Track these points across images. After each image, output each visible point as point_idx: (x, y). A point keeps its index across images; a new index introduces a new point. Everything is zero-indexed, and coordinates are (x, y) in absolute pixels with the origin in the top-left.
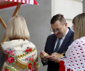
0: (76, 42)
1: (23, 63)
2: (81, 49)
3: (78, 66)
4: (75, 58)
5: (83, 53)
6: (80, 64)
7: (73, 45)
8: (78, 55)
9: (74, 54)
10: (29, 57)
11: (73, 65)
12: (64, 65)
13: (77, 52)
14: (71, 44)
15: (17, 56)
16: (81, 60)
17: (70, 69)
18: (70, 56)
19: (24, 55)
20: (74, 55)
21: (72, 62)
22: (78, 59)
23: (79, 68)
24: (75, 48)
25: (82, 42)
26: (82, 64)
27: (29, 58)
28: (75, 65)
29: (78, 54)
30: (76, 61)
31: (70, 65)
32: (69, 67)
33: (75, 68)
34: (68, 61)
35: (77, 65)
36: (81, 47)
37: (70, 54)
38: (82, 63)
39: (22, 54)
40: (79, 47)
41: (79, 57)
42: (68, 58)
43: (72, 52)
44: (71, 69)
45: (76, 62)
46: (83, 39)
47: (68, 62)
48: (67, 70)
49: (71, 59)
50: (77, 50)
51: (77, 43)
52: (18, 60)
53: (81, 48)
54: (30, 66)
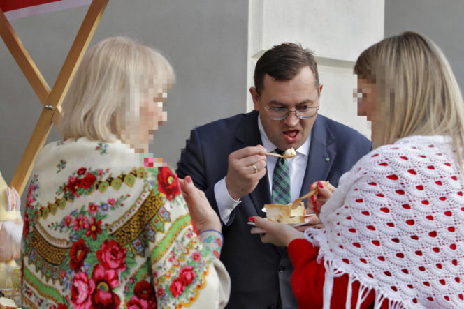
0: (380, 158)
1: (54, 239)
2: (401, 192)
3: (385, 265)
4: (371, 228)
5: (406, 207)
6: (391, 256)
7: (363, 171)
8: (387, 217)
9: (367, 209)
10: (73, 213)
11: (363, 261)
12: (319, 257)
13: (384, 201)
14: (355, 167)
15: (39, 208)
16: (396, 240)
17: (346, 276)
18: (349, 218)
19: (57, 202)
20: (366, 213)
21: (357, 245)
22: (384, 233)
23: (388, 274)
24: (373, 184)
25: (405, 158)
26: (400, 255)
27: (74, 218)
28: (372, 259)
29: (385, 210)
30: (376, 243)
31: (346, 261)
32: (343, 269)
33: (370, 276)
34: (339, 239)
35: (382, 258)
36: (399, 181)
37: (347, 211)
38: (402, 251)
39: (53, 202)
40: (391, 182)
41: (391, 225)
42: (338, 227)
43: (360, 201)
44: (351, 276)
45: (374, 247)
46: (411, 145)
47: (341, 247)
48: (336, 279)
49: (353, 230)
50: (381, 195)
51: (384, 164)
52: (40, 225)
53: (401, 187)
54: (79, 252)
